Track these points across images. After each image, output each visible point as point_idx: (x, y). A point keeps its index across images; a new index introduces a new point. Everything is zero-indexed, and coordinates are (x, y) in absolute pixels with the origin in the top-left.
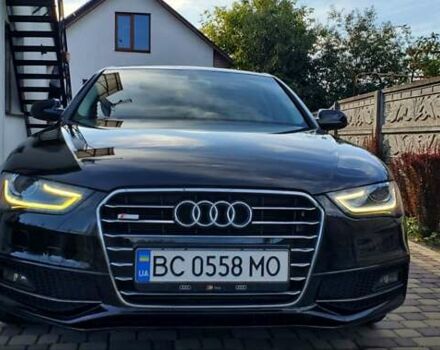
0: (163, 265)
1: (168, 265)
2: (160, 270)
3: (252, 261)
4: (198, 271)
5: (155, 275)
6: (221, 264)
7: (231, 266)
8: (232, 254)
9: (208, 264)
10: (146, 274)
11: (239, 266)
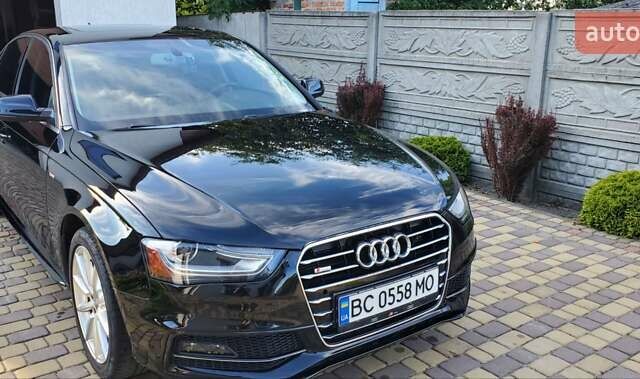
0: (359, 306)
1: (362, 305)
2: (357, 311)
3: (417, 283)
4: (382, 304)
5: (353, 316)
6: (399, 292)
7: (404, 292)
8: (404, 282)
9: (390, 295)
10: (347, 317)
11: (410, 290)
